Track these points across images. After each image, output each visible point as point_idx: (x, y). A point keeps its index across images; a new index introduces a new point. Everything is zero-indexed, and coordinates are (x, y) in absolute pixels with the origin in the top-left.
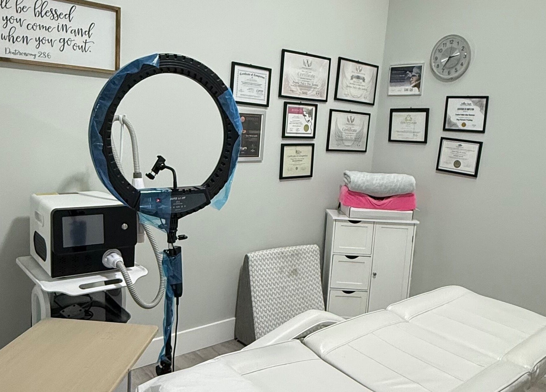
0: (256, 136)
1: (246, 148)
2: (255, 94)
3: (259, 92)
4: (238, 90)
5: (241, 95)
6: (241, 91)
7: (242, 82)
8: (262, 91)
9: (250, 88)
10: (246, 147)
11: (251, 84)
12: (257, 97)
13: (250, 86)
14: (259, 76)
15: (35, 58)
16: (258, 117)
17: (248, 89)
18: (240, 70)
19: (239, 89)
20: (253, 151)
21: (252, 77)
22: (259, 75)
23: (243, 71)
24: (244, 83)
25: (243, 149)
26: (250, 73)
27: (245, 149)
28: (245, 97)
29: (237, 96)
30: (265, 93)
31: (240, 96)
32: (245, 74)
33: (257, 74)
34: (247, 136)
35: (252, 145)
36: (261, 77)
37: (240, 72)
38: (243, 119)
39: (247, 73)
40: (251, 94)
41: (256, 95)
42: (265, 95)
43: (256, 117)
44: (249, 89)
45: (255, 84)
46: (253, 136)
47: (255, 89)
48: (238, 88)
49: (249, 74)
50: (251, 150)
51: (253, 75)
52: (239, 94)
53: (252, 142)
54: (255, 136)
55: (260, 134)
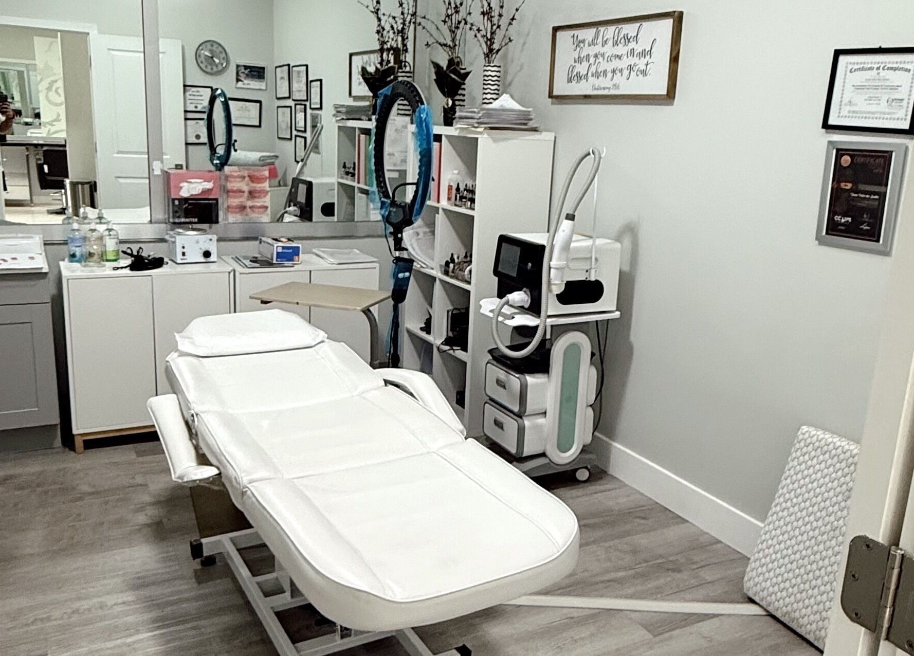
0: (876, 197)
1: (849, 219)
2: (883, 107)
3: (893, 104)
4: (843, 103)
5: (849, 112)
6: (850, 103)
7: (853, 86)
8: (902, 100)
9: (871, 95)
10: (849, 217)
11: (876, 88)
12: (889, 114)
13: (872, 93)
14: (895, 69)
15: (609, 92)
16: (885, 157)
17: (866, 100)
18: (851, 63)
19: (846, 100)
20: (865, 227)
21: (878, 74)
22: (895, 66)
23: (857, 63)
24: (858, 88)
25: (843, 221)
26: (873, 65)
27: (848, 221)
28: (858, 115)
29: (841, 114)
30: (908, 103)
31: (848, 115)
32: (863, 69)
33: (890, 66)
34: (853, 195)
35: (865, 216)
36: (902, 69)
37: (850, 67)
38: (846, 161)
39: (866, 66)
40: (873, 108)
41: (887, 110)
42: (908, 107)
43: (879, 157)
44: (870, 99)
45: (886, 87)
46: (868, 196)
47: (885, 98)
48: (844, 99)
49: (871, 69)
50: (862, 225)
51: (881, 68)
52: (845, 111)
53: (863, 210)
54: (872, 197)
55: (885, 193)
